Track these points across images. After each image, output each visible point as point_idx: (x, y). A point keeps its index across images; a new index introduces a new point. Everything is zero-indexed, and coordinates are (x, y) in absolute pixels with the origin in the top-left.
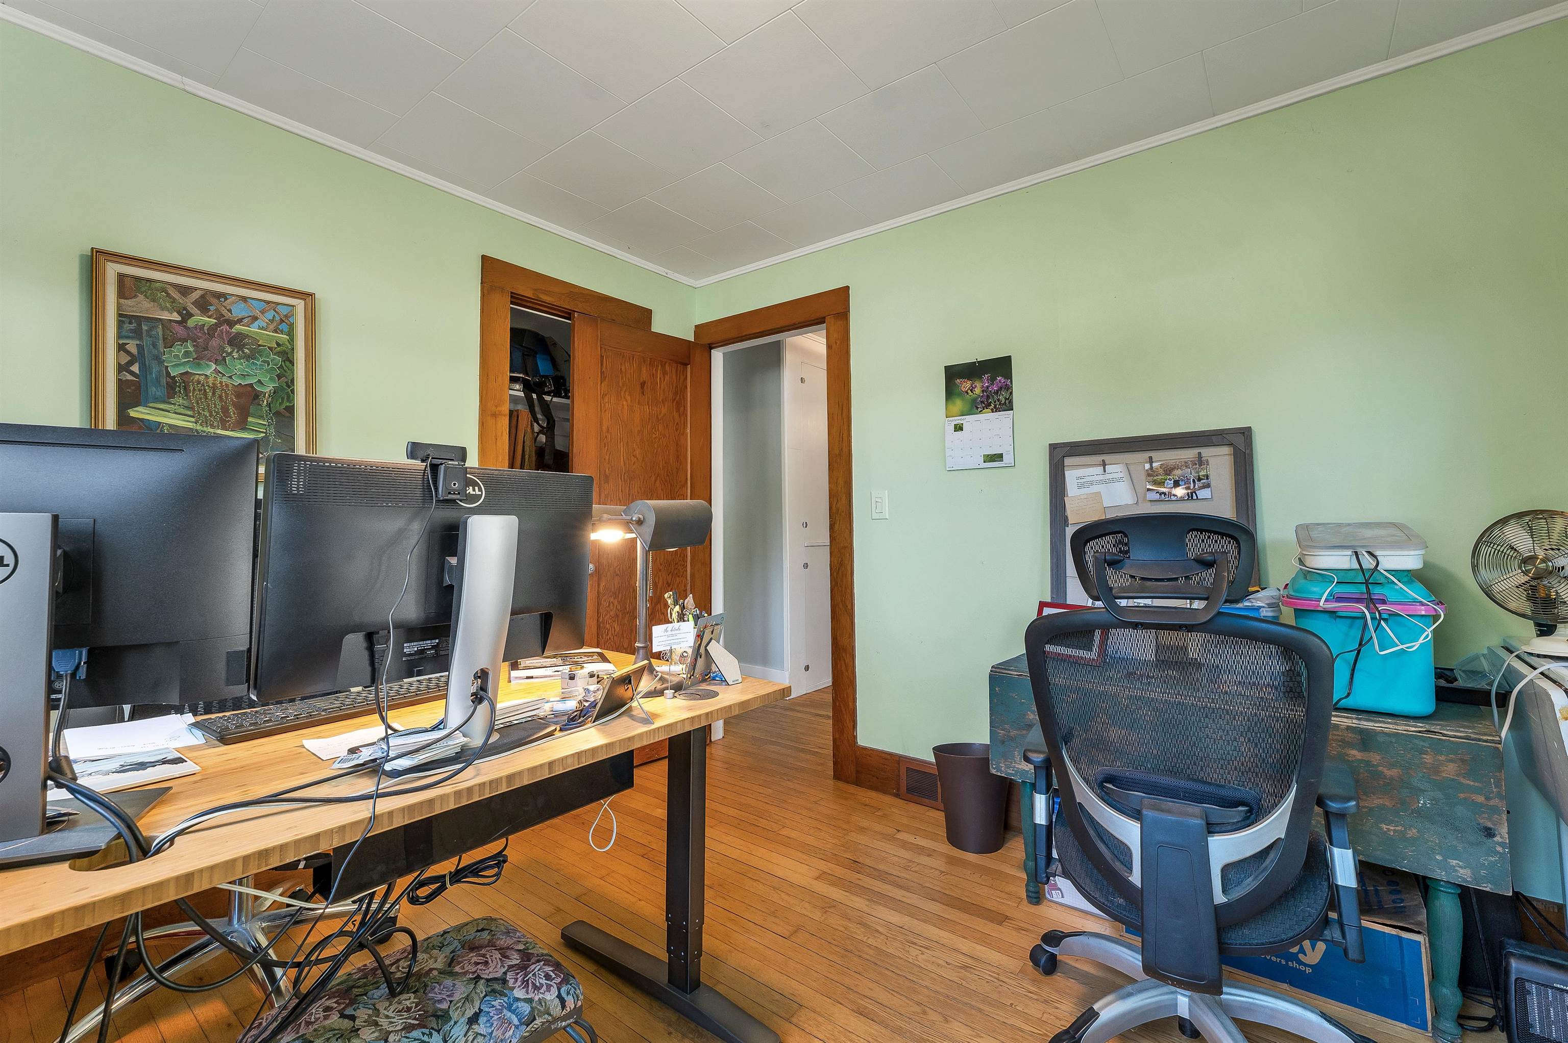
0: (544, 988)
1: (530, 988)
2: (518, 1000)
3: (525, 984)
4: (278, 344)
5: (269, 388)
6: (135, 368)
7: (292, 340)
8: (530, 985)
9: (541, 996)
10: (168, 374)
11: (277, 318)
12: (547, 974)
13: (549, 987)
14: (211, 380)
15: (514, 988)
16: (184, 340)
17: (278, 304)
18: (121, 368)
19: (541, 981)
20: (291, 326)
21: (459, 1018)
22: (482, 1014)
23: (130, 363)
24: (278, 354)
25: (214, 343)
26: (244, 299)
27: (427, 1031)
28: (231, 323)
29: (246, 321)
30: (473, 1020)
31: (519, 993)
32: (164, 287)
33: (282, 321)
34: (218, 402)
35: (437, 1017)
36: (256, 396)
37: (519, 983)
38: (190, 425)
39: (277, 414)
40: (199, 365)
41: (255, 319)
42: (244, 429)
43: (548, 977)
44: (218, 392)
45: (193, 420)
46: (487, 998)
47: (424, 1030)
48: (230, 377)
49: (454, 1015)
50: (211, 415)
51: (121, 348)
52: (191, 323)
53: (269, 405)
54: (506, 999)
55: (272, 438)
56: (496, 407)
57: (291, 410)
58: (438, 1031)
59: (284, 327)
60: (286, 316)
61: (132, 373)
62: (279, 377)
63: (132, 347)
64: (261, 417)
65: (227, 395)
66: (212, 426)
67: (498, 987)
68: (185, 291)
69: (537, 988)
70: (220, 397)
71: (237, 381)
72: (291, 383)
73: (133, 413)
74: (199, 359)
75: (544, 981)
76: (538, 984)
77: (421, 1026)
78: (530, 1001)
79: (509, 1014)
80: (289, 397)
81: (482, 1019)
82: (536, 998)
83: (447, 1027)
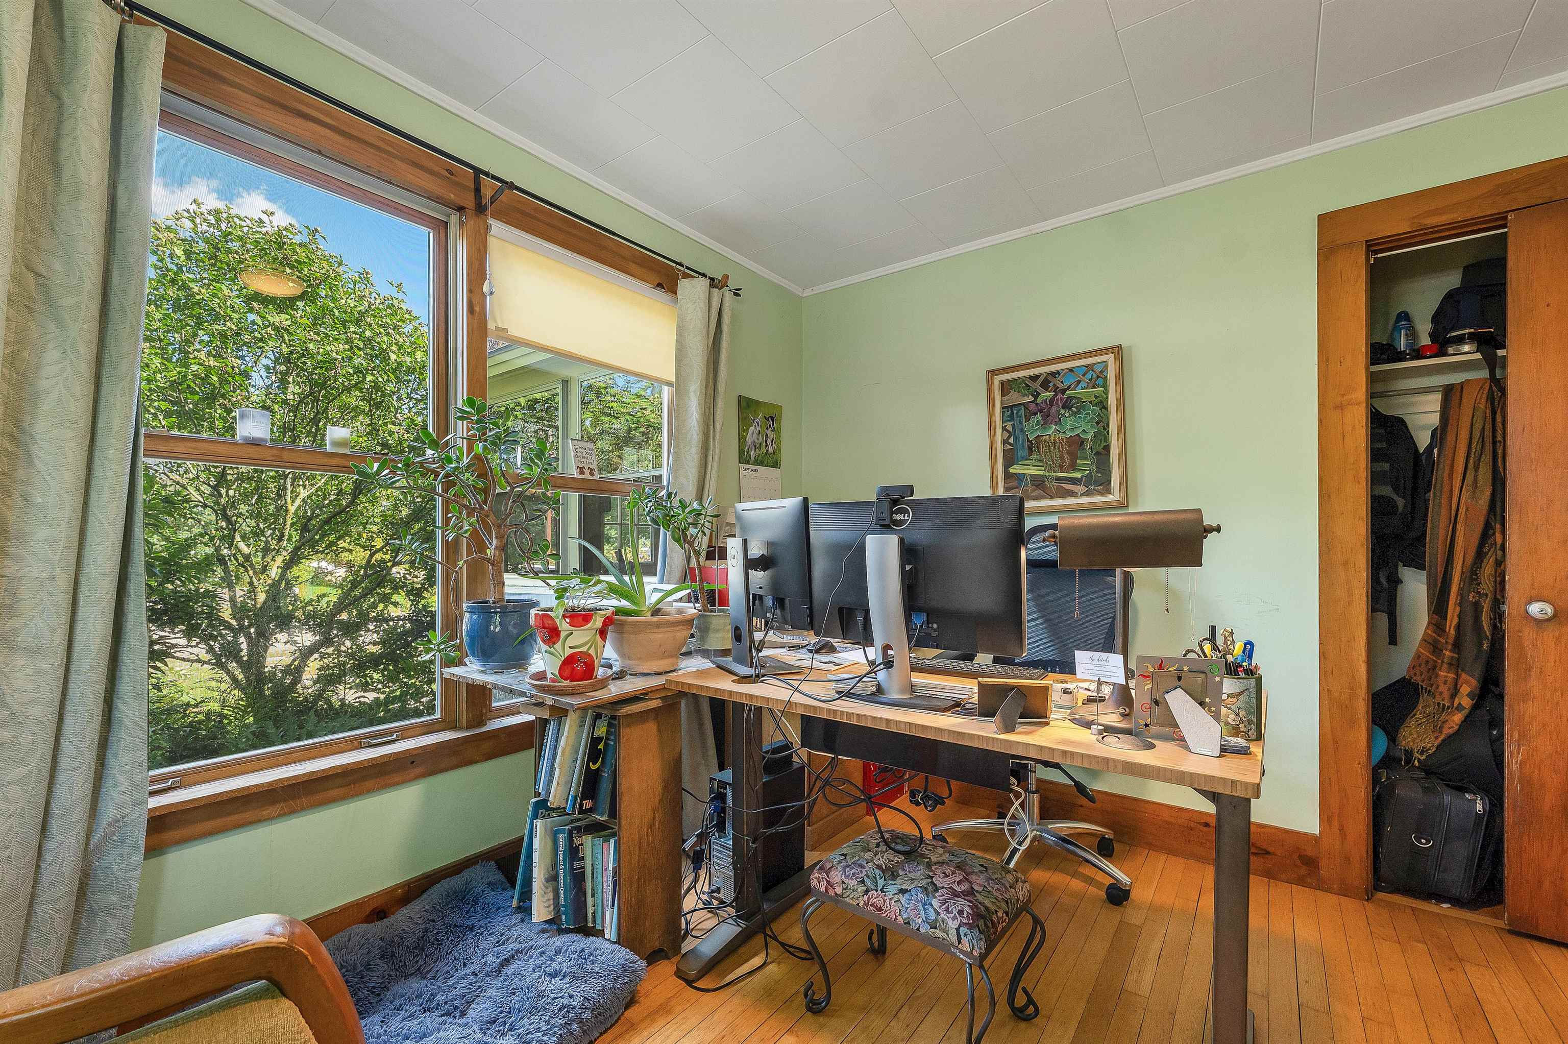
0: (952, 915)
1: (944, 907)
2: (932, 905)
3: (944, 902)
4: (1096, 397)
5: (1090, 435)
6: (1011, 441)
7: (1106, 392)
8: (946, 905)
9: (946, 917)
10: (1028, 439)
11: (1095, 376)
12: (963, 911)
13: (954, 918)
14: (1052, 438)
15: (936, 898)
16: (1035, 414)
17: (1094, 364)
18: (1005, 442)
19: (954, 910)
20: (1106, 379)
21: (900, 883)
22: (909, 893)
23: (1009, 437)
24: (1096, 405)
25: (1054, 409)
26: (1071, 370)
27: (882, 875)
28: (1063, 391)
29: (1072, 386)
30: (903, 891)
31: (935, 903)
32: (1022, 380)
33: (1098, 377)
34: (1057, 453)
35: (893, 874)
36: (1082, 443)
37: (941, 898)
38: (1041, 473)
39: (1098, 453)
40: (1045, 428)
41: (1079, 382)
42: (1075, 470)
43: (961, 912)
44: (1057, 445)
45: (1043, 468)
46: (919, 889)
47: (881, 873)
48: (1064, 432)
49: (899, 881)
50: (1053, 463)
51: (1004, 429)
52: (1039, 400)
53: (1091, 448)
54: (926, 898)
55: (1094, 474)
56: (1343, 395)
57: (1107, 448)
58: (885, 880)
59: (1100, 381)
60: (1101, 372)
61: (1010, 444)
62: (1098, 423)
63: (1010, 428)
64: (1086, 459)
65: (1062, 446)
66: (1055, 471)
67: (930, 889)
68: (1034, 378)
69: (947, 910)
70: (1059, 449)
71: (1069, 434)
72: (1106, 427)
73: (1012, 470)
74: (1045, 423)
75: (955, 912)
76: (950, 910)
77: (883, 871)
78: (938, 913)
79: (921, 908)
80: (1105, 438)
81: (906, 895)
82: (942, 916)
83: (890, 882)
